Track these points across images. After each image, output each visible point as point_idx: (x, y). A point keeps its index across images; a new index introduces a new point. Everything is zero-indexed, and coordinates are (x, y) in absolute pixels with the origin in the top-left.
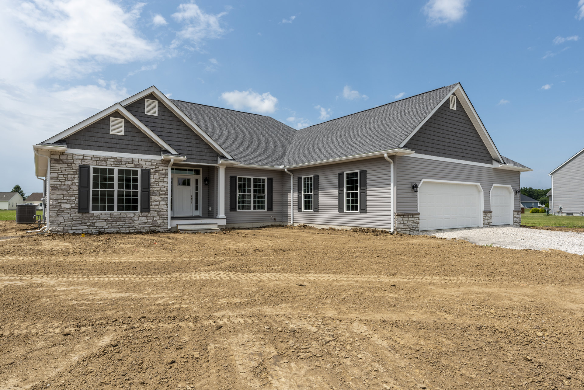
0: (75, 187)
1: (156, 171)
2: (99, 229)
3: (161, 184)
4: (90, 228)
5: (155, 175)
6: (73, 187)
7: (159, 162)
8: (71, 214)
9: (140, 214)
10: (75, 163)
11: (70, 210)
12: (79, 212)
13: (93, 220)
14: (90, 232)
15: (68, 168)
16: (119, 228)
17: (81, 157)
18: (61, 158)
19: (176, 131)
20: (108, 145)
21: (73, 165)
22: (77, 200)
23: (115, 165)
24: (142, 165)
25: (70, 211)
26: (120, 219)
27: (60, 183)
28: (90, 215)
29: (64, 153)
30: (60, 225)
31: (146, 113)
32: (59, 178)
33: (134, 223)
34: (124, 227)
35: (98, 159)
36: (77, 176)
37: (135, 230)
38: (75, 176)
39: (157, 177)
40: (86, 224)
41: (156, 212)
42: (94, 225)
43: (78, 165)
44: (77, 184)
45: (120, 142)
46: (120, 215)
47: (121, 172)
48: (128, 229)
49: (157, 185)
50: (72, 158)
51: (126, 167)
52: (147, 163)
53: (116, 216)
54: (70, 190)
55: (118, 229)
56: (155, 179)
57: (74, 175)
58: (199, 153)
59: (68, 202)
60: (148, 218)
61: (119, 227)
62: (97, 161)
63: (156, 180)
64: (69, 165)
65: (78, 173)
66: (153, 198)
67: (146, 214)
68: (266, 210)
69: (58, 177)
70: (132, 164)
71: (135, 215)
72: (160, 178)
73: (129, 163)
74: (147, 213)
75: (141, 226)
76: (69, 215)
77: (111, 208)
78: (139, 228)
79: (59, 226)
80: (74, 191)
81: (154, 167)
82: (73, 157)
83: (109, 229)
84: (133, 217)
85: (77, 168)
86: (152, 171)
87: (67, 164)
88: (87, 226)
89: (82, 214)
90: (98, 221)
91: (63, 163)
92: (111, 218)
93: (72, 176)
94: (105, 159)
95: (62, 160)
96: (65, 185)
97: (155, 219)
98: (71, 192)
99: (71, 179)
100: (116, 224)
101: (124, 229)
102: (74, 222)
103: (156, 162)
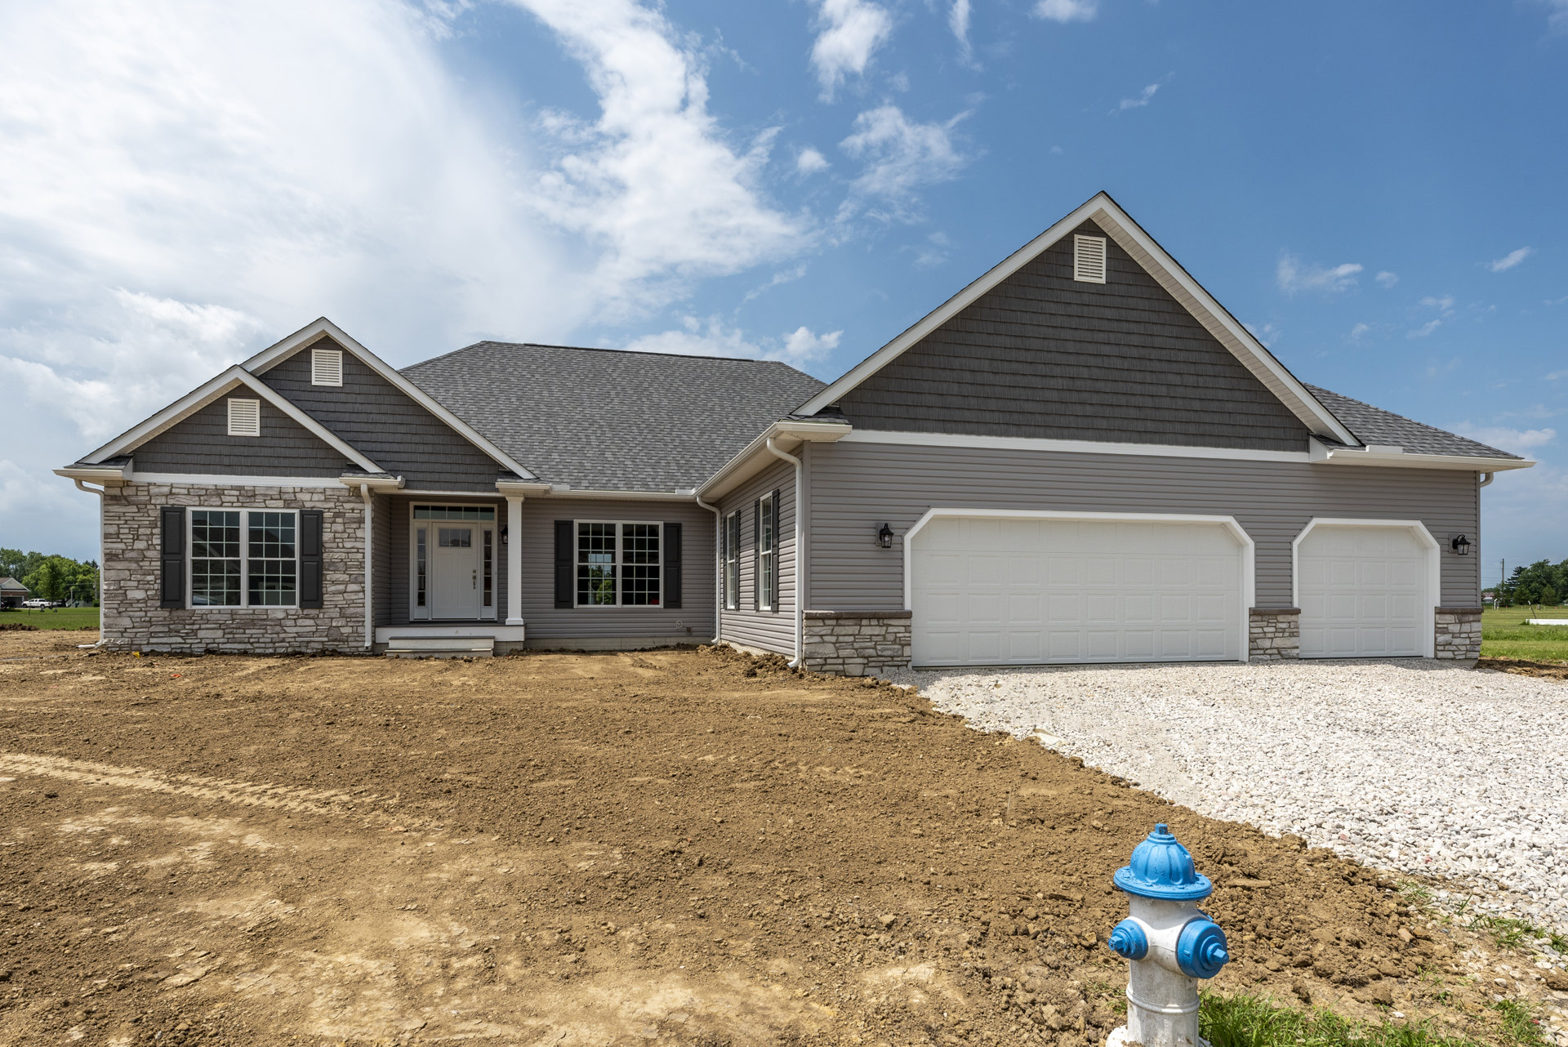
0: (155, 554)
1: (337, 515)
2: (207, 644)
3: (348, 545)
4: (187, 641)
5: (334, 522)
6: (149, 554)
7: (343, 493)
8: (146, 612)
9: (300, 612)
10: (153, 502)
11: (146, 602)
12: (162, 607)
13: (193, 624)
14: (188, 651)
15: (139, 515)
16: (252, 644)
17: (166, 490)
18: (125, 494)
19: (390, 419)
20: (226, 461)
21: (149, 507)
22: (159, 581)
23: (240, 504)
24: (303, 501)
25: (144, 605)
26: (252, 622)
27: (122, 546)
28: (186, 614)
29: (130, 484)
30: (125, 634)
31: (314, 383)
32: (121, 536)
33: (285, 632)
34: (261, 640)
35: (204, 492)
36: (157, 531)
37: (287, 648)
38: (155, 531)
39: (340, 528)
40: (179, 632)
41: (337, 609)
42: (196, 635)
43: (159, 507)
44: (158, 548)
45: (252, 451)
46: (254, 614)
47: (254, 518)
48: (271, 645)
49: (341, 545)
50: (146, 493)
51: (267, 507)
52: (316, 497)
53: (244, 617)
54: (143, 561)
55: (249, 646)
56: (335, 532)
57: (152, 528)
58: (449, 466)
59: (140, 586)
60: (319, 622)
61: (251, 640)
62: (199, 496)
63: (337, 535)
64: (141, 507)
65: (159, 524)
66: (330, 576)
67: (313, 612)
68: (661, 605)
69: (118, 534)
70: (281, 499)
71: (288, 615)
72: (348, 531)
73: (272, 499)
74: (317, 612)
75: (301, 639)
76: (143, 614)
77: (234, 599)
78: (297, 644)
79: (122, 636)
80: (153, 563)
81: (332, 505)
82: (149, 491)
83: (228, 646)
84: (283, 619)
85: (158, 513)
86: (326, 515)
87: (137, 505)
88: (182, 637)
89: (170, 612)
90: (203, 626)
91: (129, 504)
92: (233, 620)
93: (148, 531)
94: (219, 492)
95: (125, 498)
96: (132, 550)
97: (334, 624)
98: (147, 563)
99: (145, 538)
100: (244, 633)
101: (263, 645)
102: (152, 629)
103: (338, 493)
